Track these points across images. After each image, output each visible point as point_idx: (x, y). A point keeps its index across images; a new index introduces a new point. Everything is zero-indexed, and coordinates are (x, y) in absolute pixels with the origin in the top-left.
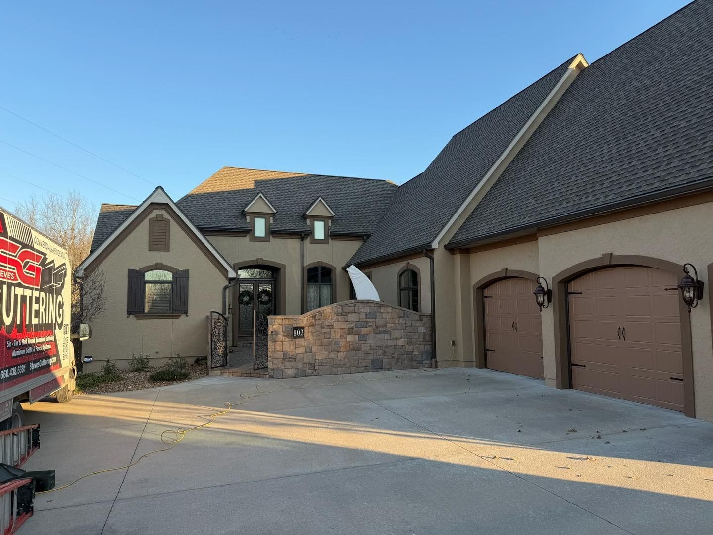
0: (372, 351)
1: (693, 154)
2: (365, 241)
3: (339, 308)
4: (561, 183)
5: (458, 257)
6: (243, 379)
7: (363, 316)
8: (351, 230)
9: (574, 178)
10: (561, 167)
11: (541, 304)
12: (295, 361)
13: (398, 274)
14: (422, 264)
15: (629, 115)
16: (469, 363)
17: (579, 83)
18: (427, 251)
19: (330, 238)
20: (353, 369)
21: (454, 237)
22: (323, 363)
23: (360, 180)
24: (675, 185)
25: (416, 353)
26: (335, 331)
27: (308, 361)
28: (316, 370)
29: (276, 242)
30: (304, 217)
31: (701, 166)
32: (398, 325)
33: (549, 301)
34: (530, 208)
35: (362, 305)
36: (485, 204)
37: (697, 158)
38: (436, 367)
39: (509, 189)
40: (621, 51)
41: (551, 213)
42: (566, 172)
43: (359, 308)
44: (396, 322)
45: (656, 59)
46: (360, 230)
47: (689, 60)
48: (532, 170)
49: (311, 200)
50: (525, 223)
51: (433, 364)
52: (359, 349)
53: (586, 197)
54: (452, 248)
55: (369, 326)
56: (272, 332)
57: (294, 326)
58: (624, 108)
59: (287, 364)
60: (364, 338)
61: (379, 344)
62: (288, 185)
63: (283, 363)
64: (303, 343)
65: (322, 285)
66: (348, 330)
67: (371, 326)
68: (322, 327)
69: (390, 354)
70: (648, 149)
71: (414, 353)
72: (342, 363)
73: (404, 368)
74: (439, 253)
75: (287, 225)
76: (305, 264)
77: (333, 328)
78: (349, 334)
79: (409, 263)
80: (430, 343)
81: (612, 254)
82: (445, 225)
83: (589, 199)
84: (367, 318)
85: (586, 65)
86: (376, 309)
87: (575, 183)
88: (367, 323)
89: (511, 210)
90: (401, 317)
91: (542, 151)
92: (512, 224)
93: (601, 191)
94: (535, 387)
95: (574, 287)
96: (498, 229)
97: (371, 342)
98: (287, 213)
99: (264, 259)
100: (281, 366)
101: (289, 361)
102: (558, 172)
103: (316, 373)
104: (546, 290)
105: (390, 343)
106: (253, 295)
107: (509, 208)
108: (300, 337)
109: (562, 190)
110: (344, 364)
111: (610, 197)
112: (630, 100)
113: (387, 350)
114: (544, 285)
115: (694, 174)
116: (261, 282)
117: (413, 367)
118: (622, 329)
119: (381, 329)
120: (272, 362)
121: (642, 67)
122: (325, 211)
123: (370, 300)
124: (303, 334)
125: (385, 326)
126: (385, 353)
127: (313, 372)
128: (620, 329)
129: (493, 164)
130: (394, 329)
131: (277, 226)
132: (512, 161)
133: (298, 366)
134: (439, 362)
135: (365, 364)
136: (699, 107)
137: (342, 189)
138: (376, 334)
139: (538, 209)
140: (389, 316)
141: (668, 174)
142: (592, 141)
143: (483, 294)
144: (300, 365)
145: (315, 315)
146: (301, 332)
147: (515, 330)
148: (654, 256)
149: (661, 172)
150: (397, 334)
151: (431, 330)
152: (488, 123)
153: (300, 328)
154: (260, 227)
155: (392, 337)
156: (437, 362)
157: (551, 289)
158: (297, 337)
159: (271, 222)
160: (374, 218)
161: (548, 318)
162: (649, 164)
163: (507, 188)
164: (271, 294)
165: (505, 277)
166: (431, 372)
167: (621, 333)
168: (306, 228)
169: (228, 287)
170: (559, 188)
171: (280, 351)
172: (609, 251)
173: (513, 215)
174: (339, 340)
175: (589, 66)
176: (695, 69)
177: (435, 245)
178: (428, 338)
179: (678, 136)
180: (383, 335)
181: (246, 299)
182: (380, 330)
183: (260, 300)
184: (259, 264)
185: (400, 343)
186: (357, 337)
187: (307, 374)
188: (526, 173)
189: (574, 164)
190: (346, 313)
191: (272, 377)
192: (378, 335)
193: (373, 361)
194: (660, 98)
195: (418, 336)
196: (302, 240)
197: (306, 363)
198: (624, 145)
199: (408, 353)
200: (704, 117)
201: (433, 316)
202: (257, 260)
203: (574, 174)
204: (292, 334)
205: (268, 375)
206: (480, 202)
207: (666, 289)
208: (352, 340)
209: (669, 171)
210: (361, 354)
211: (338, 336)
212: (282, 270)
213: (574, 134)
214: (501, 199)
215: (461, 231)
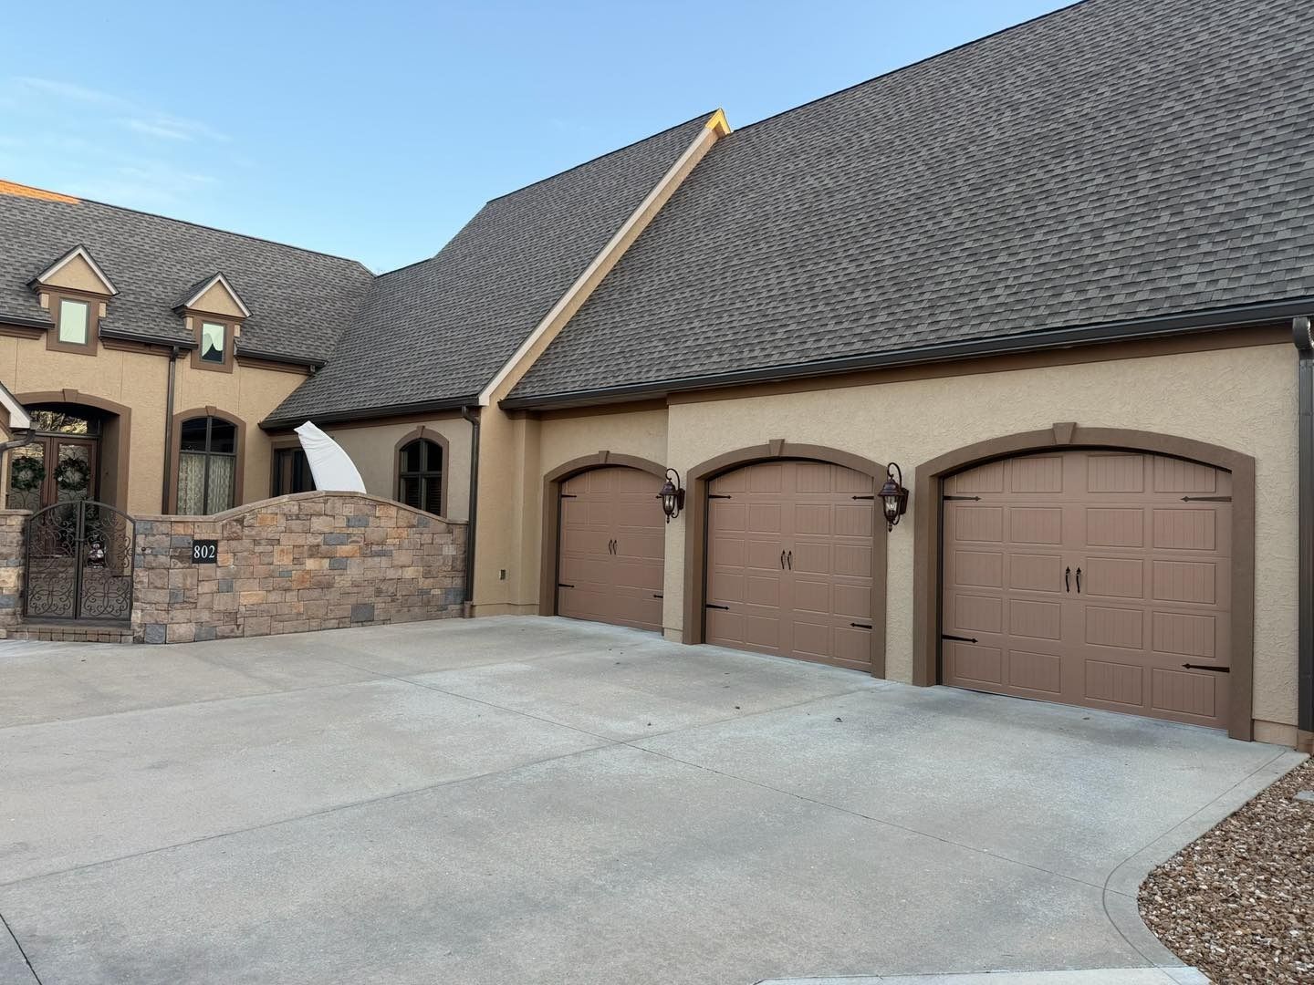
0: (355, 590)
1: (906, 308)
2: (310, 375)
3: (294, 505)
4: (706, 323)
5: (522, 425)
6: (67, 646)
7: (342, 523)
8: (282, 350)
9: (726, 318)
10: (702, 296)
11: (669, 512)
12: (196, 608)
13: (396, 446)
14: (453, 434)
15: (805, 231)
16: (528, 609)
17: (717, 157)
18: (470, 409)
19: (235, 362)
20: (314, 623)
21: (515, 389)
22: (254, 612)
23: (298, 252)
24: (884, 349)
25: (437, 592)
26: (282, 551)
27: (222, 608)
28: (238, 626)
29: (110, 359)
30: (180, 312)
31: (920, 326)
32: (407, 541)
33: (680, 507)
34: (655, 355)
35: (342, 501)
36: (570, 338)
37: (913, 314)
38: (471, 616)
39: (614, 318)
40: (783, 120)
41: (694, 369)
42: (711, 305)
43: (334, 507)
44: (404, 535)
45: (840, 149)
46: (302, 352)
47: (888, 164)
48: (651, 293)
49: (194, 279)
50: (650, 380)
51: (467, 610)
52: (329, 586)
53: (750, 351)
54: (512, 408)
55: (351, 542)
56: (144, 549)
57: (197, 537)
58: (796, 218)
59: (178, 615)
60: (339, 564)
61: (370, 575)
62: (137, 238)
63: (168, 613)
64: (213, 574)
65: (212, 457)
66: (309, 550)
67: (357, 542)
68: (256, 542)
69: (389, 594)
70: (841, 288)
71: (432, 592)
72: (294, 611)
73: (415, 619)
74: (490, 415)
75: (140, 324)
76: (177, 410)
77: (279, 543)
78: (311, 556)
79: (424, 427)
80: (461, 574)
81: (783, 441)
82: (502, 367)
83: (755, 354)
84: (348, 526)
85: (727, 132)
86: (366, 510)
87: (729, 326)
88: (349, 535)
89: (623, 355)
90: (413, 526)
91: (664, 264)
92: (626, 378)
93: (773, 344)
94: (649, 642)
95: (719, 487)
96: (601, 385)
97: (354, 571)
98: (139, 299)
99: (80, 391)
100: (163, 617)
101: (182, 608)
102: (697, 303)
103: (238, 633)
104: (677, 489)
105: (391, 574)
106: (43, 469)
107: (617, 350)
108: (208, 560)
109: (709, 335)
110: (299, 614)
111: (789, 355)
112: (806, 206)
113: (384, 587)
114: (674, 481)
115: (909, 337)
116: (62, 441)
117: (429, 617)
118: (787, 553)
119: (375, 548)
120: (142, 610)
121: (819, 156)
122: (228, 303)
123: (357, 493)
124: (216, 553)
125: (382, 543)
126: (379, 592)
127: (232, 631)
128: (784, 552)
129: (584, 269)
130: (400, 547)
131: (116, 325)
132: (612, 271)
133: (200, 618)
134: (477, 608)
135: (339, 613)
136: (909, 239)
137: (261, 265)
138: (364, 556)
139: (672, 359)
140: (392, 523)
141: (874, 332)
142: (749, 262)
143: (560, 491)
144: (205, 616)
145: (244, 517)
146: (210, 551)
147: (613, 552)
148: (844, 449)
149: (862, 328)
150: (403, 557)
151: (465, 552)
152: (561, 192)
153: (208, 543)
154: (73, 322)
155: (396, 563)
156: (472, 606)
157: (685, 489)
158: (201, 560)
159: (103, 313)
160: (329, 331)
161: (676, 534)
162: (843, 312)
163: (609, 316)
164: (89, 469)
165: (603, 466)
166: (465, 624)
167: (786, 559)
168: (183, 335)
169: (7, 449)
170: (704, 330)
171: (163, 588)
172: (779, 437)
173: (627, 363)
174: (290, 568)
175: (731, 134)
176: (899, 179)
177: (484, 399)
178: (459, 565)
179: (881, 277)
180: (377, 559)
181: (25, 475)
182: (371, 549)
183: (60, 479)
184: (67, 401)
185: (409, 573)
186: (326, 563)
187: (219, 634)
188: (641, 296)
189: (724, 294)
190: (308, 515)
191: (139, 641)
192: (370, 559)
193: (356, 608)
194: (851, 213)
195: (442, 561)
196: (173, 359)
197: (219, 612)
198: (803, 278)
199: (422, 592)
200: (917, 256)
201: (471, 526)
202: (63, 391)
203: (726, 311)
204: (191, 553)
205: (131, 638)
206: (560, 333)
207: (855, 498)
208: (317, 568)
209: (874, 328)
210: (332, 596)
211: (287, 561)
212: (122, 420)
213: (718, 244)
214: (599, 333)
215: (530, 380)
